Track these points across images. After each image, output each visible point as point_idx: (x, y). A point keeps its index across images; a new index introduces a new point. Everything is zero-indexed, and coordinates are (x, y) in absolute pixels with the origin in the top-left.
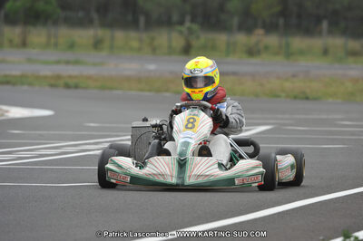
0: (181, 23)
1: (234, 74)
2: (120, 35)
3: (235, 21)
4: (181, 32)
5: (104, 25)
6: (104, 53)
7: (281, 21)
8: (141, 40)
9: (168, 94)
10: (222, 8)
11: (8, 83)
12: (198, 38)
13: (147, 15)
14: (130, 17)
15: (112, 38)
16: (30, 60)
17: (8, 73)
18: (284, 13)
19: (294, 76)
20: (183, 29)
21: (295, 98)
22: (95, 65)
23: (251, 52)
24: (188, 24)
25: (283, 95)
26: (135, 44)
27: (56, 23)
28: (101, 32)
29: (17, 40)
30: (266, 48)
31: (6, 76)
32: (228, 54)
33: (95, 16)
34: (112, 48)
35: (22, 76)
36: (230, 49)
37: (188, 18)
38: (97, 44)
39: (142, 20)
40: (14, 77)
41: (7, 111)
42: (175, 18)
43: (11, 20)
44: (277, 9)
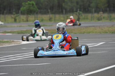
0: (77, 11)
1: (93, 26)
2: (57, 16)
3: (94, 10)
4: (76, 14)
5: (52, 13)
6: (52, 22)
7: (108, 9)
8: (64, 17)
9: (72, 34)
10: (89, 6)
11: (22, 33)
12: (82, 16)
13: (66, 9)
14: (60, 10)
15: (55, 17)
16: (29, 26)
17: (22, 30)
18: (109, 6)
19: (112, 26)
20: (77, 13)
21: (113, 33)
22: (49, 26)
23: (99, 19)
24: (78, 12)
25: (109, 32)
26: (62, 19)
27: (37, 13)
28: (51, 16)
29: (25, 19)
30: (104, 18)
31: (21, 31)
32: (91, 20)
33: (49, 10)
34: (55, 20)
35: (26, 31)
36: (92, 19)
37: (78, 10)
38: (50, 19)
39: (64, 11)
40: (24, 31)
41: (22, 42)
42: (75, 10)
43: (23, 13)
44: (107, 5)
